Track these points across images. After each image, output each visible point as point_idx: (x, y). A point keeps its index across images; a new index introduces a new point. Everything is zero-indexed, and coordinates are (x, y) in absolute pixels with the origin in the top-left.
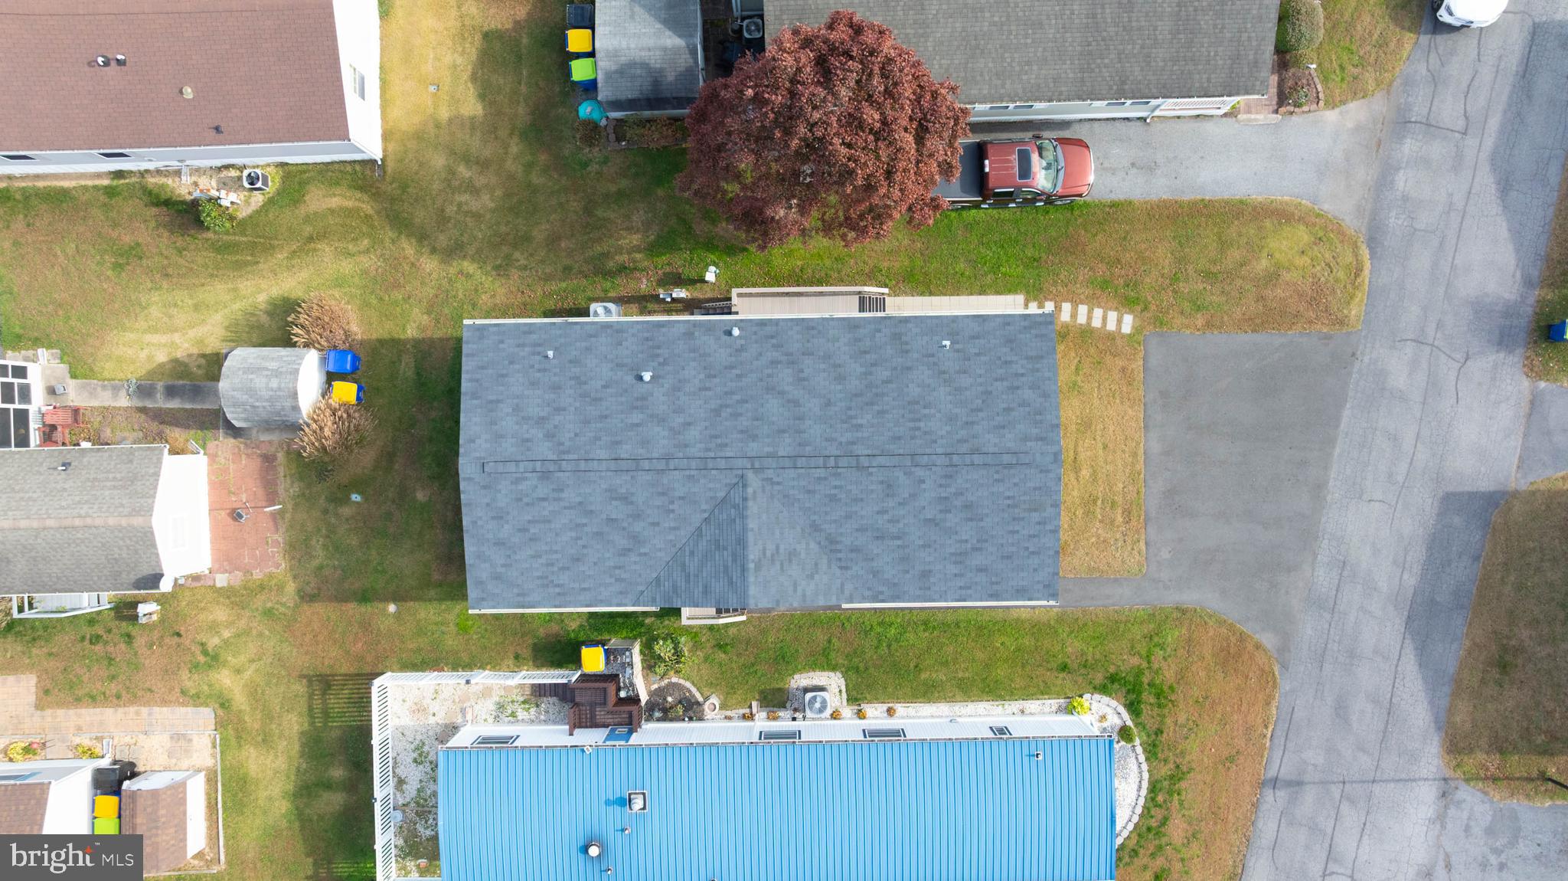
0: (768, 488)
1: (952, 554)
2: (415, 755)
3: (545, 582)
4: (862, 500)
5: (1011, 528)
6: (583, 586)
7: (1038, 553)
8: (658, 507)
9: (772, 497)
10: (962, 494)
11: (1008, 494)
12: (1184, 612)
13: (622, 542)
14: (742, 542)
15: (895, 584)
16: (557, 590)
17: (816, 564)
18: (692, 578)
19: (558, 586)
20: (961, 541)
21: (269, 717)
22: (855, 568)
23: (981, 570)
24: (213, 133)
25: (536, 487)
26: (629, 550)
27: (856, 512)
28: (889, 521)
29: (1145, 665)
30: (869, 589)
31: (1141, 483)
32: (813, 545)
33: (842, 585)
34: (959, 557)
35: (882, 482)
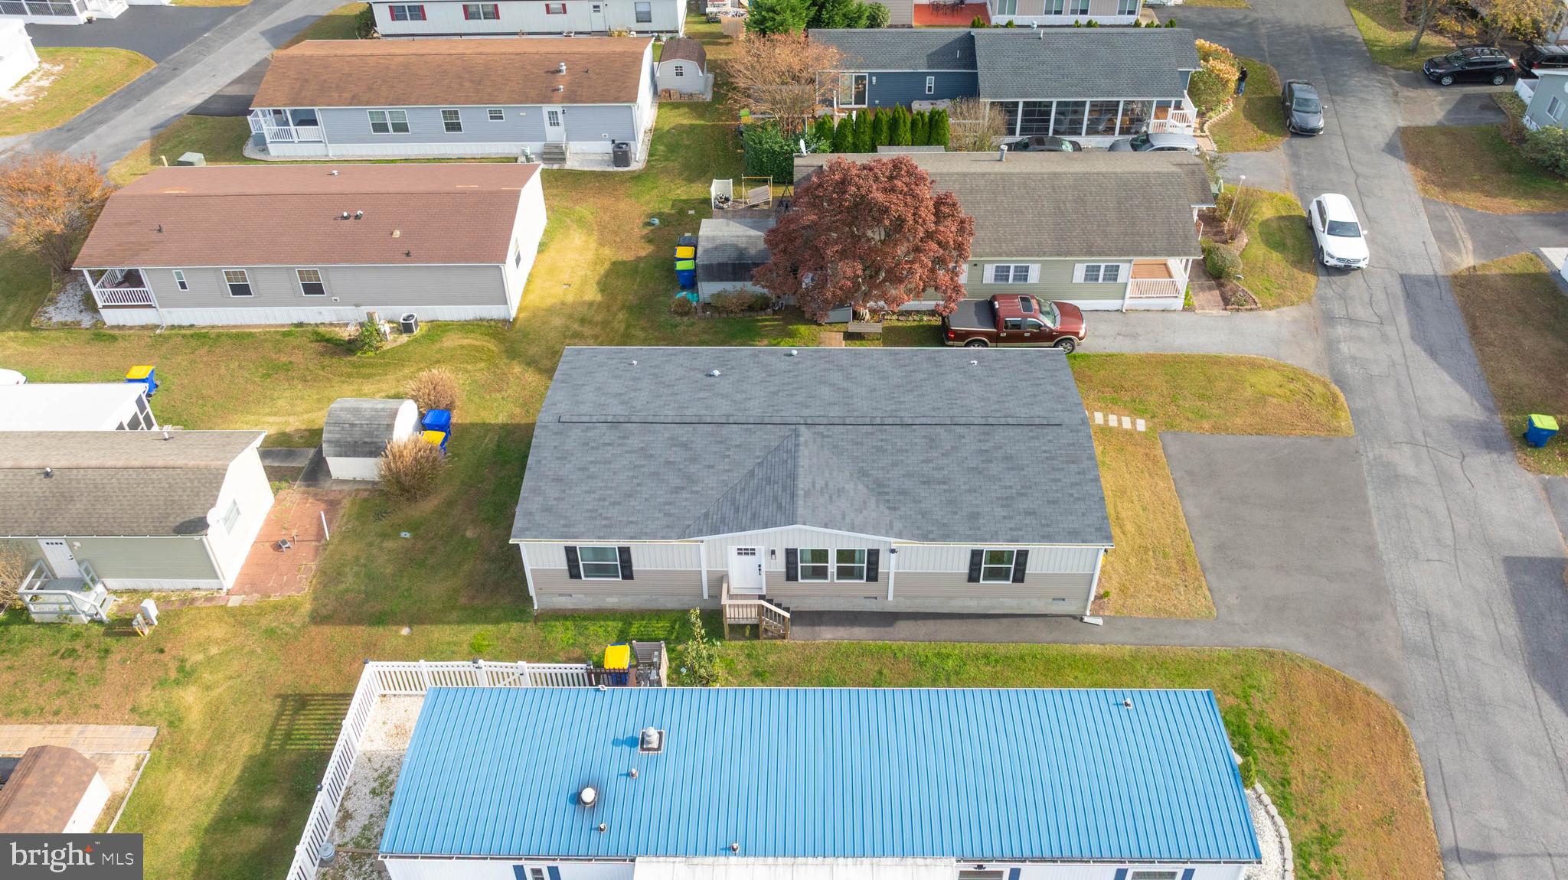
0: (819, 440)
1: (998, 499)
2: (376, 785)
3: (594, 515)
4: (907, 451)
5: (1053, 477)
6: (631, 519)
7: (1084, 499)
8: (715, 453)
9: (822, 446)
10: (1001, 448)
11: (1043, 448)
12: (1272, 655)
13: (675, 480)
14: (793, 476)
15: (945, 525)
16: (604, 522)
17: (865, 502)
18: (741, 510)
19: (606, 518)
20: (1006, 487)
21: (219, 735)
22: (903, 509)
23: (1030, 513)
24: (404, 256)
25: (604, 435)
26: (683, 488)
27: (902, 461)
28: (934, 469)
29: (1244, 706)
30: (918, 528)
31: (1188, 539)
32: (860, 487)
33: (891, 522)
34: (1007, 501)
35: (925, 437)
